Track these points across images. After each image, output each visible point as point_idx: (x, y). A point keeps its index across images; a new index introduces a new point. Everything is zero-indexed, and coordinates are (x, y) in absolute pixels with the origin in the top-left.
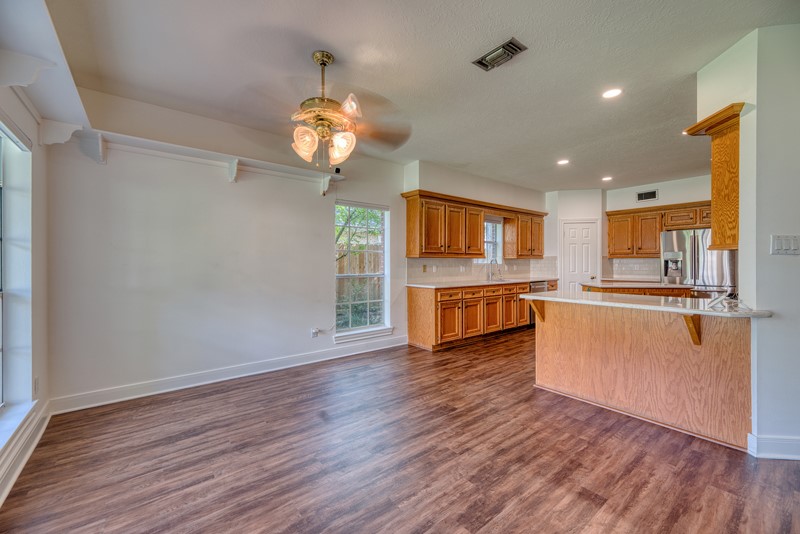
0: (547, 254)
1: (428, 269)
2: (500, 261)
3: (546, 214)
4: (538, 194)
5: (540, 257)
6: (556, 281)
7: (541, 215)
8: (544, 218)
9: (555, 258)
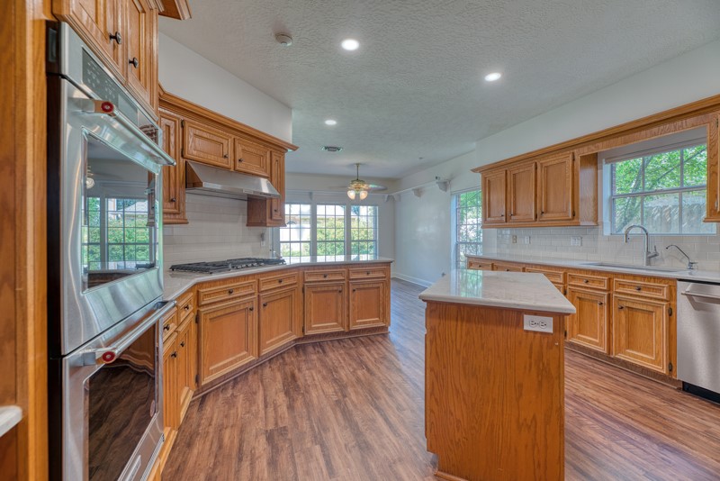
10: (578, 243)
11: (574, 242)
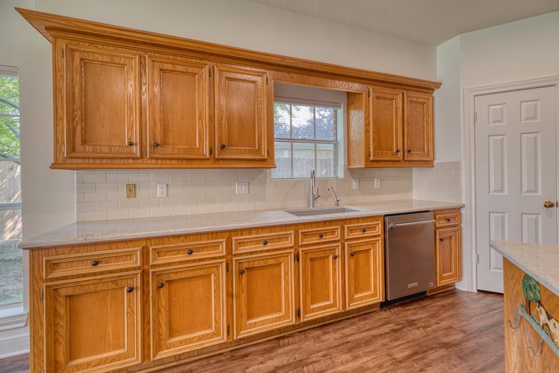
0: (441, 156)
1: (140, 193)
2: (341, 174)
3: (438, 85)
4: (423, 46)
5: (428, 163)
6: (457, 210)
7: (427, 88)
8: (436, 93)
9: (456, 166)
10: (244, 189)
11: (239, 189)
